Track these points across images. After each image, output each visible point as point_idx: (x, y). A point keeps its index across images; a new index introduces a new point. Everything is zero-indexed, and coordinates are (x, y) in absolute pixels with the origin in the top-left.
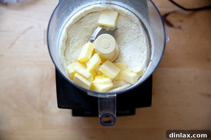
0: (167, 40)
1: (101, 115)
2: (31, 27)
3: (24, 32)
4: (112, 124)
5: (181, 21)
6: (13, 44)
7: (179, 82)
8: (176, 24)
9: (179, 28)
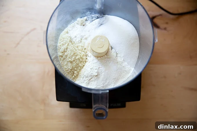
0: (156, 41)
1: (95, 109)
2: (35, 29)
3: (28, 33)
4: (104, 117)
5: (167, 23)
6: (18, 44)
7: (165, 77)
8: (162, 26)
9: (165, 29)
